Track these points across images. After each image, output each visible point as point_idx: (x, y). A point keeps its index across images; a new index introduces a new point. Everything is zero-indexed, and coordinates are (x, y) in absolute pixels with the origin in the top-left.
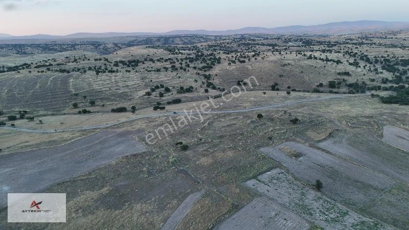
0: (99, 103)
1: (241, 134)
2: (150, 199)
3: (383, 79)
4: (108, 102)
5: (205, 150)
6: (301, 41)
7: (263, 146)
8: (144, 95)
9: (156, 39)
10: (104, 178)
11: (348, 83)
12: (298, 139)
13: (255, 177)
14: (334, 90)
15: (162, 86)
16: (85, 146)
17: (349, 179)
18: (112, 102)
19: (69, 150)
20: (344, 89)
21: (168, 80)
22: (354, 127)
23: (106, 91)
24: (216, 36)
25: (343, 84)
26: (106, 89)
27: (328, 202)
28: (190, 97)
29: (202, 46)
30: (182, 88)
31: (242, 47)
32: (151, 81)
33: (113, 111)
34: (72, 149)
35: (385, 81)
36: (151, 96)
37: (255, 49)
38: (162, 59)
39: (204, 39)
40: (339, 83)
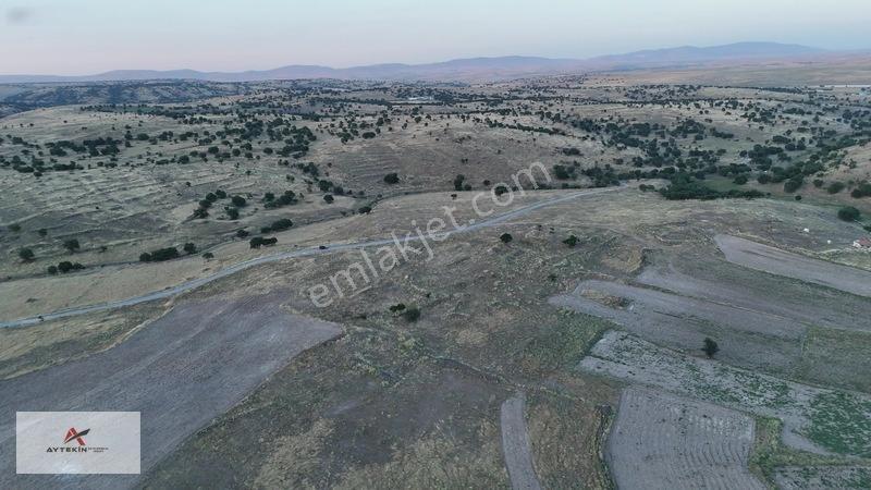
0: (85, 244)
1: (494, 276)
2: (433, 428)
3: (634, 159)
4: (109, 240)
5: (453, 316)
6: (430, 95)
7: (551, 295)
8: (191, 218)
9: (85, 90)
10: (296, 403)
11: (585, 170)
12: (601, 275)
13: (587, 353)
14: (571, 183)
15: (222, 195)
16: (179, 342)
17: (736, 331)
18: (118, 238)
19: (145, 356)
20: (584, 181)
21: (225, 180)
22: (671, 244)
23: (89, 214)
24: (237, 84)
25: (577, 171)
26: (88, 209)
27: (742, 374)
28: (300, 215)
29: (224, 104)
30: (269, 196)
31: (319, 105)
32: (189, 184)
33: (145, 258)
34: (152, 353)
35: (638, 162)
36: (210, 219)
37: (351, 110)
38: (171, 134)
39: (209, 89)
40: (571, 170)
